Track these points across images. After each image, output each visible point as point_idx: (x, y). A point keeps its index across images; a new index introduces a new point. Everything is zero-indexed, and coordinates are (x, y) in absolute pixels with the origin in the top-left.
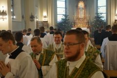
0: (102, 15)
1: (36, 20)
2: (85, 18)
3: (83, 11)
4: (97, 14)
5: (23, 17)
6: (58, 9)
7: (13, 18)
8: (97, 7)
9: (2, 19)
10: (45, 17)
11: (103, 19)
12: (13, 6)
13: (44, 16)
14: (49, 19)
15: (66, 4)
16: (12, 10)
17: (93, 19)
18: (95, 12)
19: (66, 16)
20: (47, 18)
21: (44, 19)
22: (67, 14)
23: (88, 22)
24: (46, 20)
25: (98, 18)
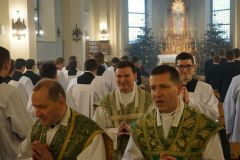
0: (222, 28)
1: (85, 38)
2: (186, 34)
3: (183, 19)
4: (212, 25)
5: (58, 32)
6: (130, 15)
7: (38, 35)
8: (212, 11)
9: (16, 38)
10: (104, 32)
11: (224, 36)
12: (37, 9)
13: (101, 31)
14: (111, 37)
15: (146, 6)
16: (36, 19)
17: (202, 37)
18: (207, 21)
19: (146, 30)
20: (107, 35)
21: (101, 37)
22: (150, 26)
23: (193, 43)
24: (106, 39)
25: (213, 34)
